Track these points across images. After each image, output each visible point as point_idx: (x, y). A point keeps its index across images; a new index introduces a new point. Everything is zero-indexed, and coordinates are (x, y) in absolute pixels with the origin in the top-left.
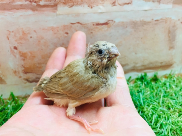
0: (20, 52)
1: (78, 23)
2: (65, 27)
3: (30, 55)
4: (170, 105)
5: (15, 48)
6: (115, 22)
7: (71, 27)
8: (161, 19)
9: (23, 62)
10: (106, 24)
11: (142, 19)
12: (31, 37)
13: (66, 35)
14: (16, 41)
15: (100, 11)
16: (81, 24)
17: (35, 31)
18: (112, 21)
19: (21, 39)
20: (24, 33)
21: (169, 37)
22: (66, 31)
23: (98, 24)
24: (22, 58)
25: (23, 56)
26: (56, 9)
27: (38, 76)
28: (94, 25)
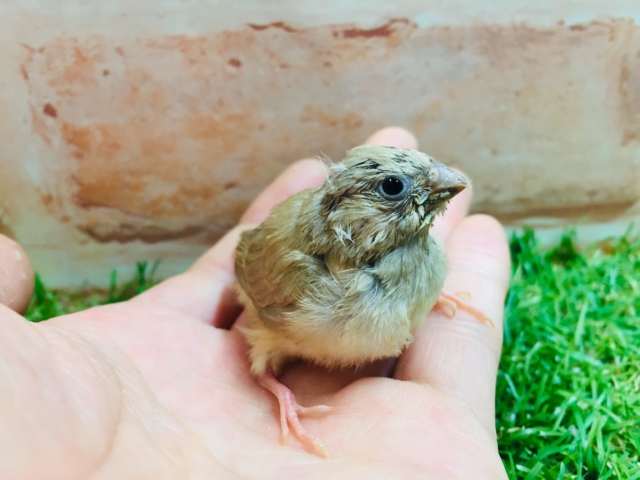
0: (65, 127)
1: (279, 25)
2: (228, 38)
3: (99, 138)
4: (613, 346)
5: (50, 111)
6: (415, 26)
7: (251, 40)
8: (594, 23)
9: (74, 165)
10: (382, 32)
11: (519, 19)
12: (106, 73)
13: (232, 69)
14: (52, 84)
16: (288, 29)
17: (119, 51)
18: (406, 21)
19: (70, 76)
20: (81, 58)
21: (624, 94)
22: (235, 54)
23: (351, 33)
24: (73, 148)
25: (77, 140)
27: (129, 220)
28: (335, 35)
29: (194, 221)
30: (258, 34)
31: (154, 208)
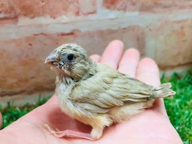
1: (42, 34)
2: (28, 39)
6: (80, 32)
7: (34, 38)
8: (129, 27)
10: (71, 34)
11: (108, 28)
13: (30, 47)
15: (63, 21)
16: (45, 35)
18: (78, 30)
21: (139, 44)
22: (30, 42)
23: (63, 34)
26: (17, 21)
27: (4, 90)
28: (58, 35)
29: (23, 89)
30: (36, 37)
31: (11, 86)
